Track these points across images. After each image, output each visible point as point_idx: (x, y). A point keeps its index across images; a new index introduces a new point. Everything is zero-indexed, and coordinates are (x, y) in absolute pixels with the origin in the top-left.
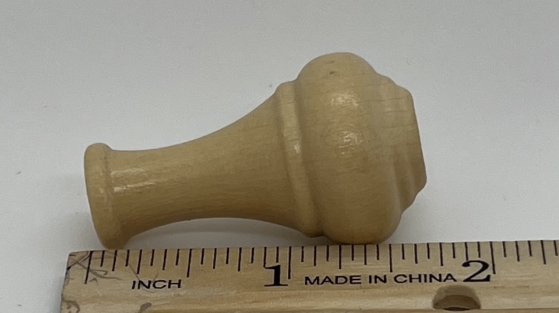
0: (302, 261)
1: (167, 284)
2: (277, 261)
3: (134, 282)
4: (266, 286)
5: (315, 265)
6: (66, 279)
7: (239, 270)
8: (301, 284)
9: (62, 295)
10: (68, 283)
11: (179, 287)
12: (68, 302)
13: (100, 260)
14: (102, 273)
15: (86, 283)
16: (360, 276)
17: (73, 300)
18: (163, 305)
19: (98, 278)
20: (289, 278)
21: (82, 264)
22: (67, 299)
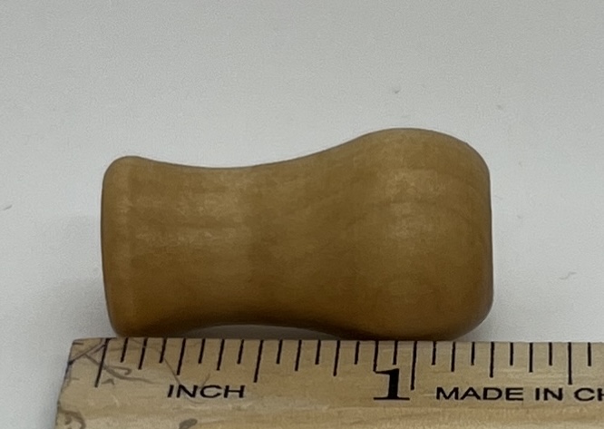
0: (434, 363)
1: (222, 391)
2: (395, 363)
3: (172, 387)
4: (375, 399)
5: (453, 369)
6: (65, 378)
7: (335, 374)
8: (430, 398)
9: (59, 403)
10: (68, 385)
11: (241, 396)
12: (67, 413)
13: (120, 353)
14: (122, 372)
15: (96, 386)
16: (521, 389)
17: (74, 410)
18: (215, 422)
19: (115, 379)
20: (412, 388)
21: (93, 357)
22: (66, 409)
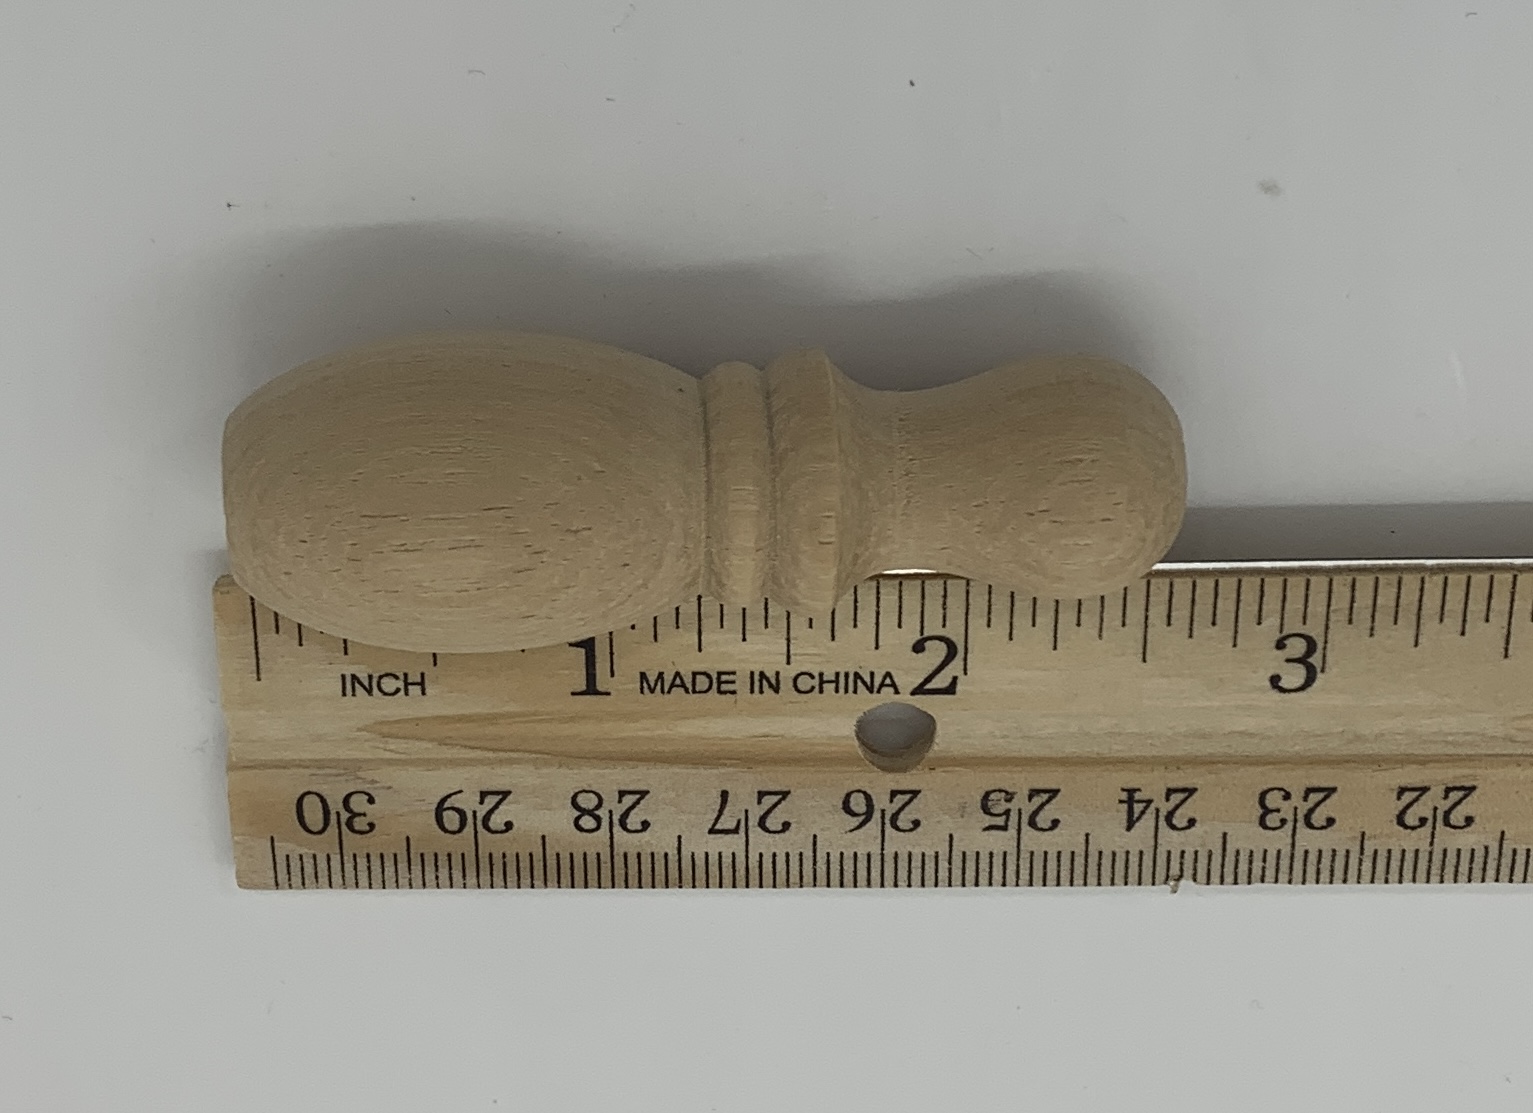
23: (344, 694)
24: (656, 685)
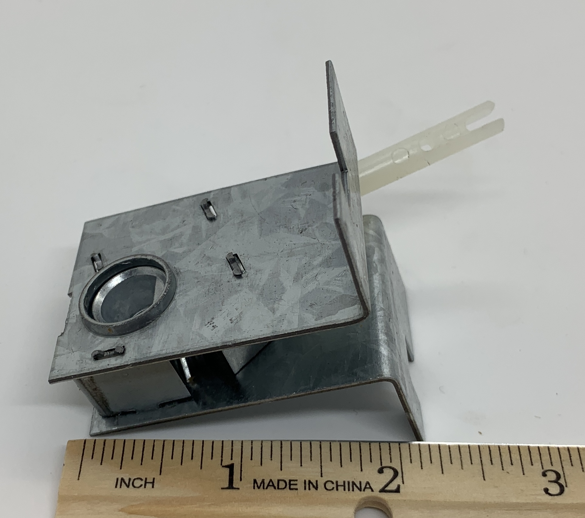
23: (116, 487)
24: (261, 485)
